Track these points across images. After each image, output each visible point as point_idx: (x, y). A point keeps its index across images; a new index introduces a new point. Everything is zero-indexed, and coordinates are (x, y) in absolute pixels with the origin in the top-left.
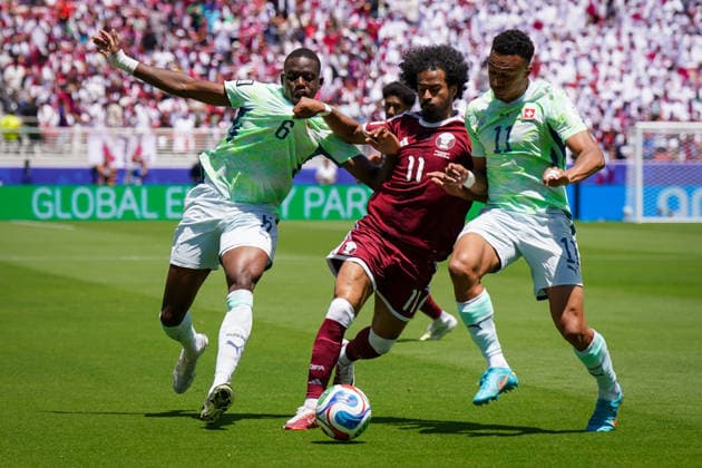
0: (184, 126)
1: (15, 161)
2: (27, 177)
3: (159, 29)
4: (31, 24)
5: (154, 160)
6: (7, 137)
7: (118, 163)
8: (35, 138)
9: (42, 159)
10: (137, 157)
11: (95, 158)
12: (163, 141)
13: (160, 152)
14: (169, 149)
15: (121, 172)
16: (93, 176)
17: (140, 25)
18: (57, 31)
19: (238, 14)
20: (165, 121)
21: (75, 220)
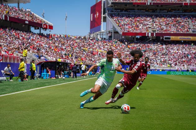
0: (186, 66)
1: (169, 69)
2: (170, 70)
3: (183, 57)
4: (171, 56)
5: (182, 69)
6: (168, 67)
7: (179, 69)
8: (171, 67)
9: (172, 69)
10: (181, 69)
11: (177, 69)
12: (183, 67)
13: (183, 68)
14: (184, 68)
15: (179, 70)
16: (177, 71)
17: (181, 56)
18: (174, 57)
19: (191, 55)
20: (184, 65)
21: (175, 75)
